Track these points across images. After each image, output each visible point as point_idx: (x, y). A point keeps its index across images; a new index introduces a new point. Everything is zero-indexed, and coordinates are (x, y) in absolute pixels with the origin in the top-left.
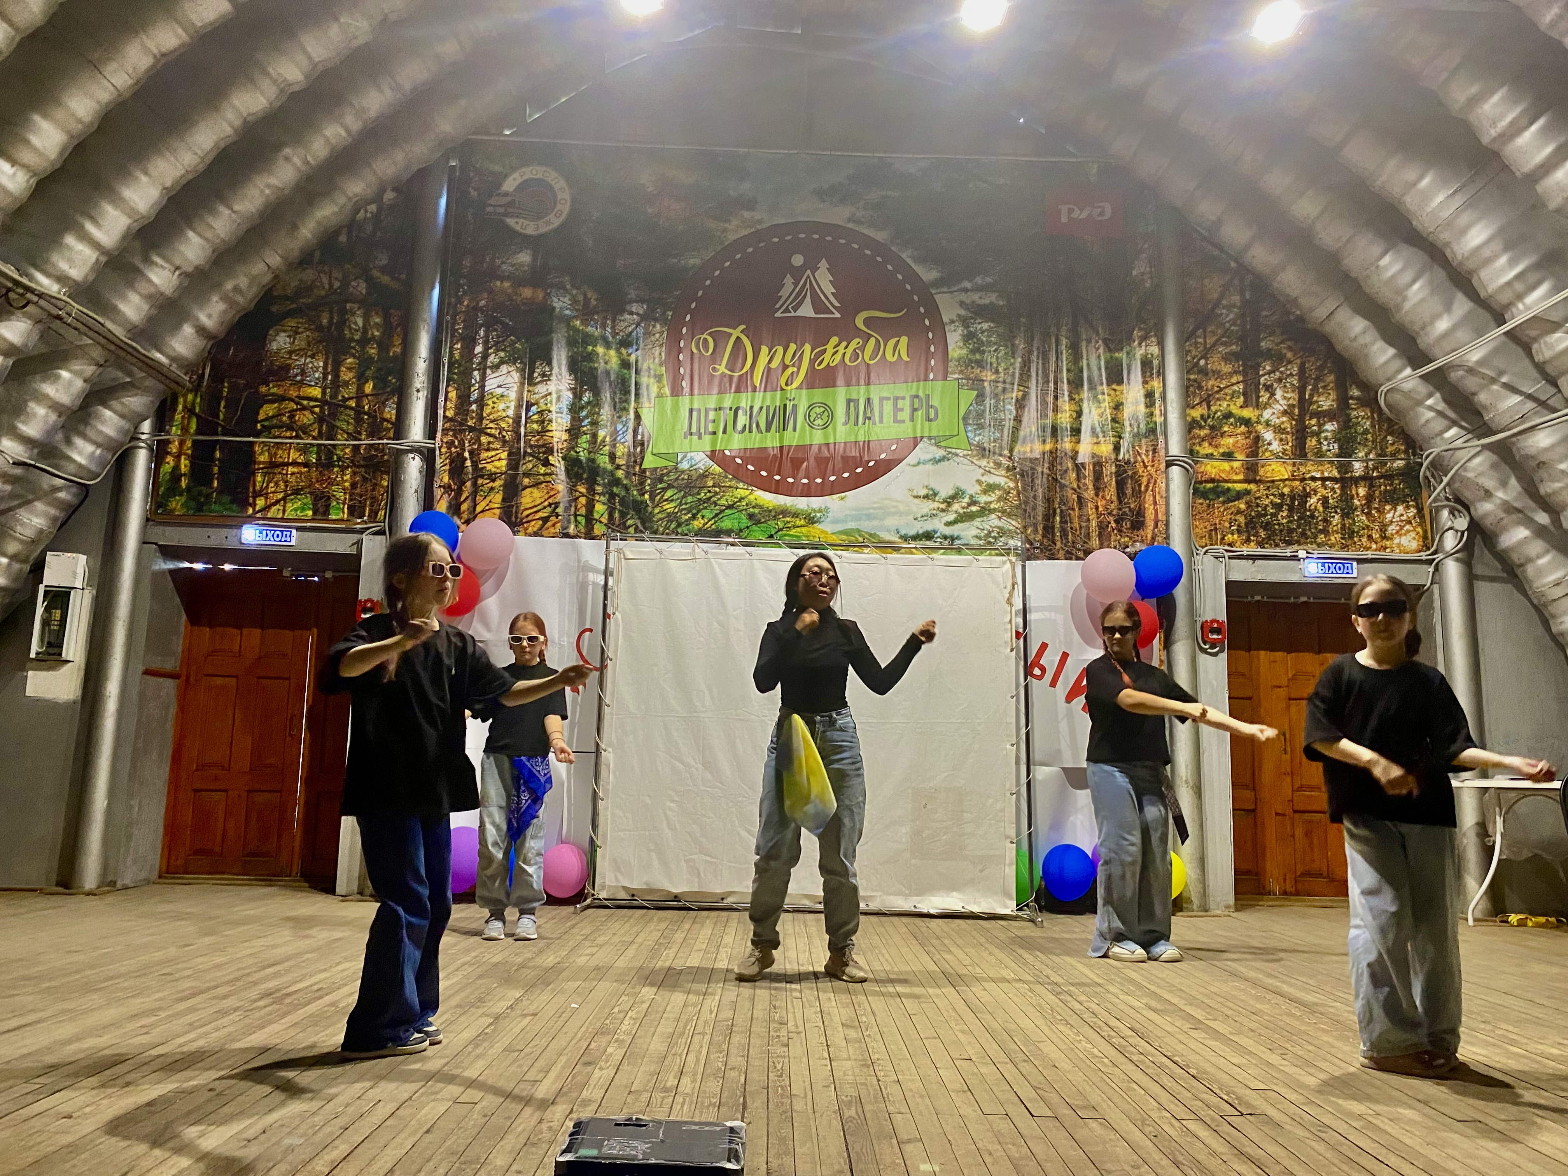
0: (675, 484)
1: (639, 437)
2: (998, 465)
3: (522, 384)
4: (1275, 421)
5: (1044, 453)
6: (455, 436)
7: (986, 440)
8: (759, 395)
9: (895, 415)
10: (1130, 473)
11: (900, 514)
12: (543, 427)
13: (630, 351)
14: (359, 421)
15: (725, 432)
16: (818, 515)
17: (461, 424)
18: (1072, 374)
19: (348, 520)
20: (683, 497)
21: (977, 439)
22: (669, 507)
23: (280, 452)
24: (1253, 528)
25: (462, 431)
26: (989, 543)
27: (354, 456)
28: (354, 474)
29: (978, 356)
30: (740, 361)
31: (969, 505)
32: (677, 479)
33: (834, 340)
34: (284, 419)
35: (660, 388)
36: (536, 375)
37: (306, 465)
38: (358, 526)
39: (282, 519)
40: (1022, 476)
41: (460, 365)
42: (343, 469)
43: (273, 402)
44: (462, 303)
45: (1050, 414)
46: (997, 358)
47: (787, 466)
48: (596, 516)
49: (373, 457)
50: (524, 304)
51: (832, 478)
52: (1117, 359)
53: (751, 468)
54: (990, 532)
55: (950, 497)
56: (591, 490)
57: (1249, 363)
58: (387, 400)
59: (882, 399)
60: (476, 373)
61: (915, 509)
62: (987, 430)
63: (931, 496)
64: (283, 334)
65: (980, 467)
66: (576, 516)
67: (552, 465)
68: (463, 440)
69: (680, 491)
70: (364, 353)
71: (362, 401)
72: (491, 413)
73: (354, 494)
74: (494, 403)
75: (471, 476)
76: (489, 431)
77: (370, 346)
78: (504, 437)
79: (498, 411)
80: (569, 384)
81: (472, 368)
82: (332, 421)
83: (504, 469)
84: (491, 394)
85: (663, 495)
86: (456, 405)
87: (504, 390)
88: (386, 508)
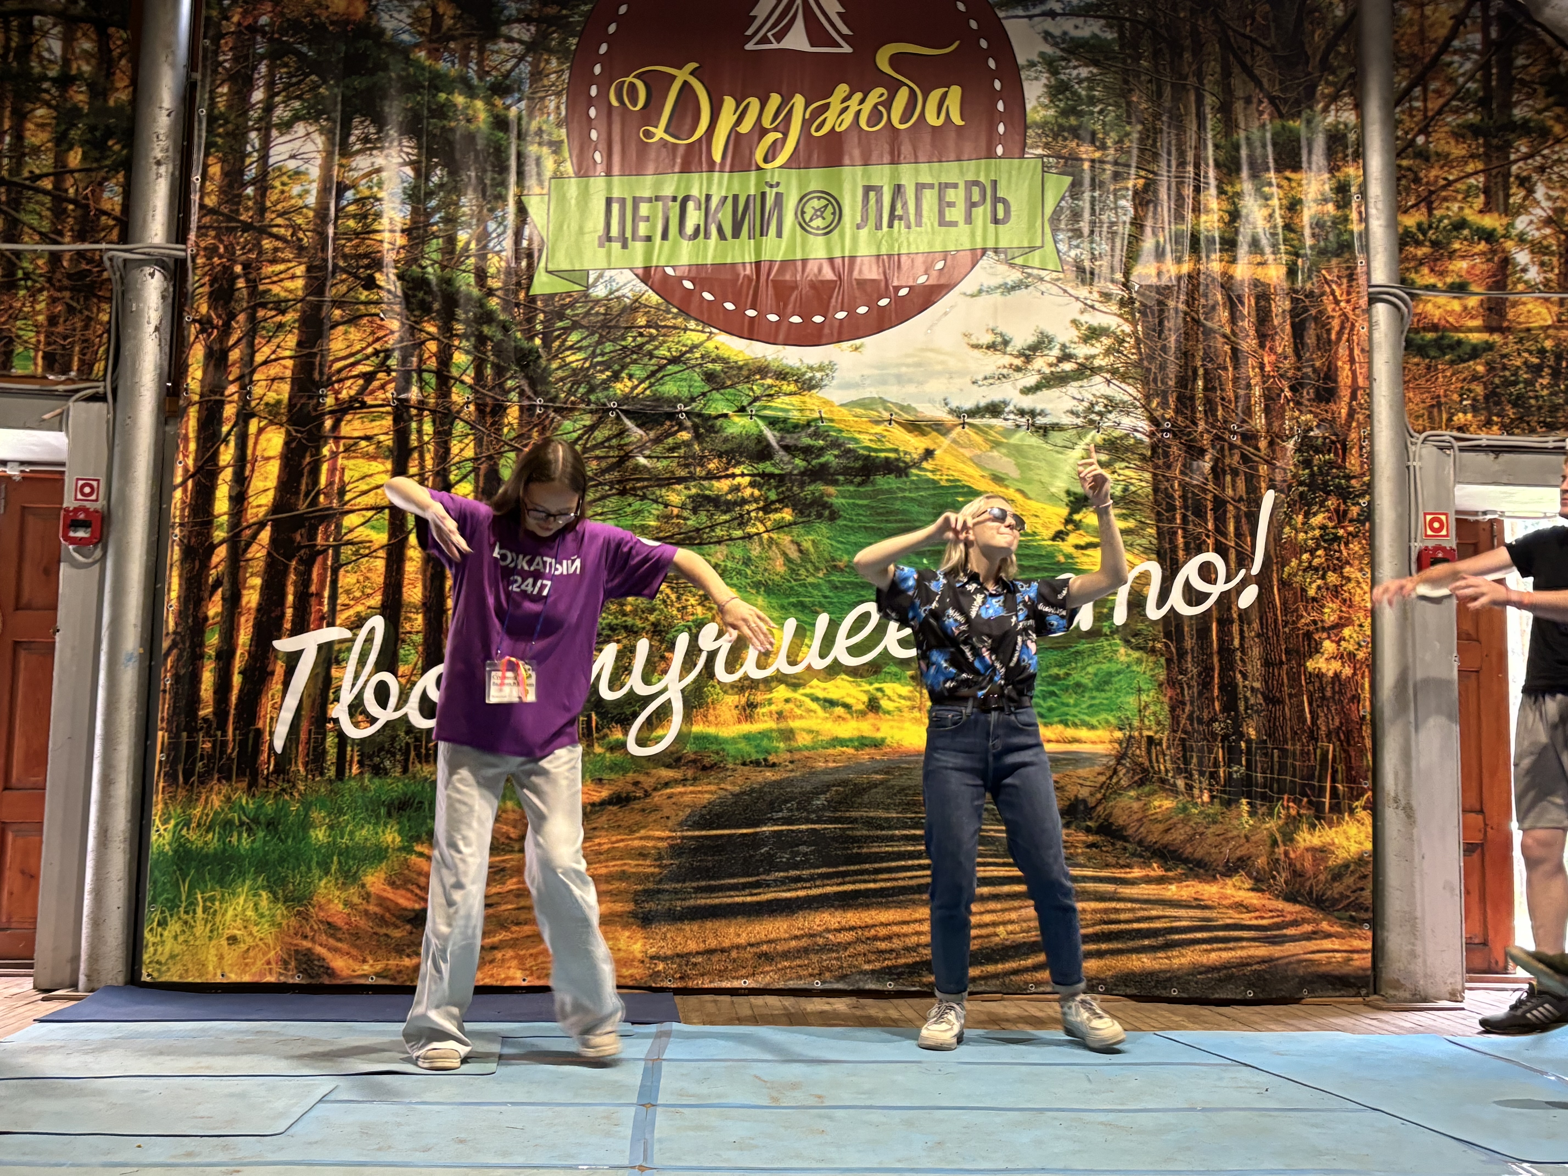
0: (584, 322)
1: (525, 243)
2: (1107, 296)
3: (329, 155)
4: (1535, 234)
5: (1179, 278)
6: (218, 237)
7: (1086, 256)
8: (721, 178)
9: (941, 214)
10: (1313, 312)
11: (951, 375)
12: (366, 226)
13: (509, 101)
14: (59, 213)
15: (665, 236)
16: (818, 375)
17: (229, 219)
18: (1222, 154)
19: (43, 378)
20: (599, 343)
21: (1073, 253)
22: (574, 359)
24: (1497, 404)
25: (231, 230)
26: (1092, 422)
27: (53, 271)
28: (53, 300)
29: (1073, 121)
30: (689, 120)
31: (1060, 360)
32: (587, 314)
33: (843, 89)
35: (559, 163)
36: (353, 139)
38: (61, 388)
40: (1144, 314)
41: (227, 122)
42: (34, 292)
44: (227, 19)
45: (1189, 216)
46: (1104, 124)
47: (767, 295)
48: (455, 372)
49: (82, 275)
50: (332, 23)
51: (841, 315)
52: (1291, 130)
53: (708, 296)
54: (1092, 405)
55: (1030, 348)
56: (447, 330)
57: (1495, 141)
58: (106, 179)
59: (920, 187)
60: (253, 135)
61: (973, 365)
62: (1088, 240)
63: (999, 345)
65: (1077, 299)
66: (420, 371)
67: (380, 287)
68: (231, 244)
69: (592, 334)
70: (66, 100)
71: (64, 181)
72: (278, 202)
73: (52, 333)
74: (283, 184)
75: (245, 305)
76: (275, 230)
77: (75, 88)
78: (300, 240)
79: (291, 198)
80: (408, 154)
81: (246, 127)
82: (13, 213)
83: (300, 293)
84: (280, 169)
85: (565, 340)
86: (220, 187)
87: (300, 162)
88: (107, 359)
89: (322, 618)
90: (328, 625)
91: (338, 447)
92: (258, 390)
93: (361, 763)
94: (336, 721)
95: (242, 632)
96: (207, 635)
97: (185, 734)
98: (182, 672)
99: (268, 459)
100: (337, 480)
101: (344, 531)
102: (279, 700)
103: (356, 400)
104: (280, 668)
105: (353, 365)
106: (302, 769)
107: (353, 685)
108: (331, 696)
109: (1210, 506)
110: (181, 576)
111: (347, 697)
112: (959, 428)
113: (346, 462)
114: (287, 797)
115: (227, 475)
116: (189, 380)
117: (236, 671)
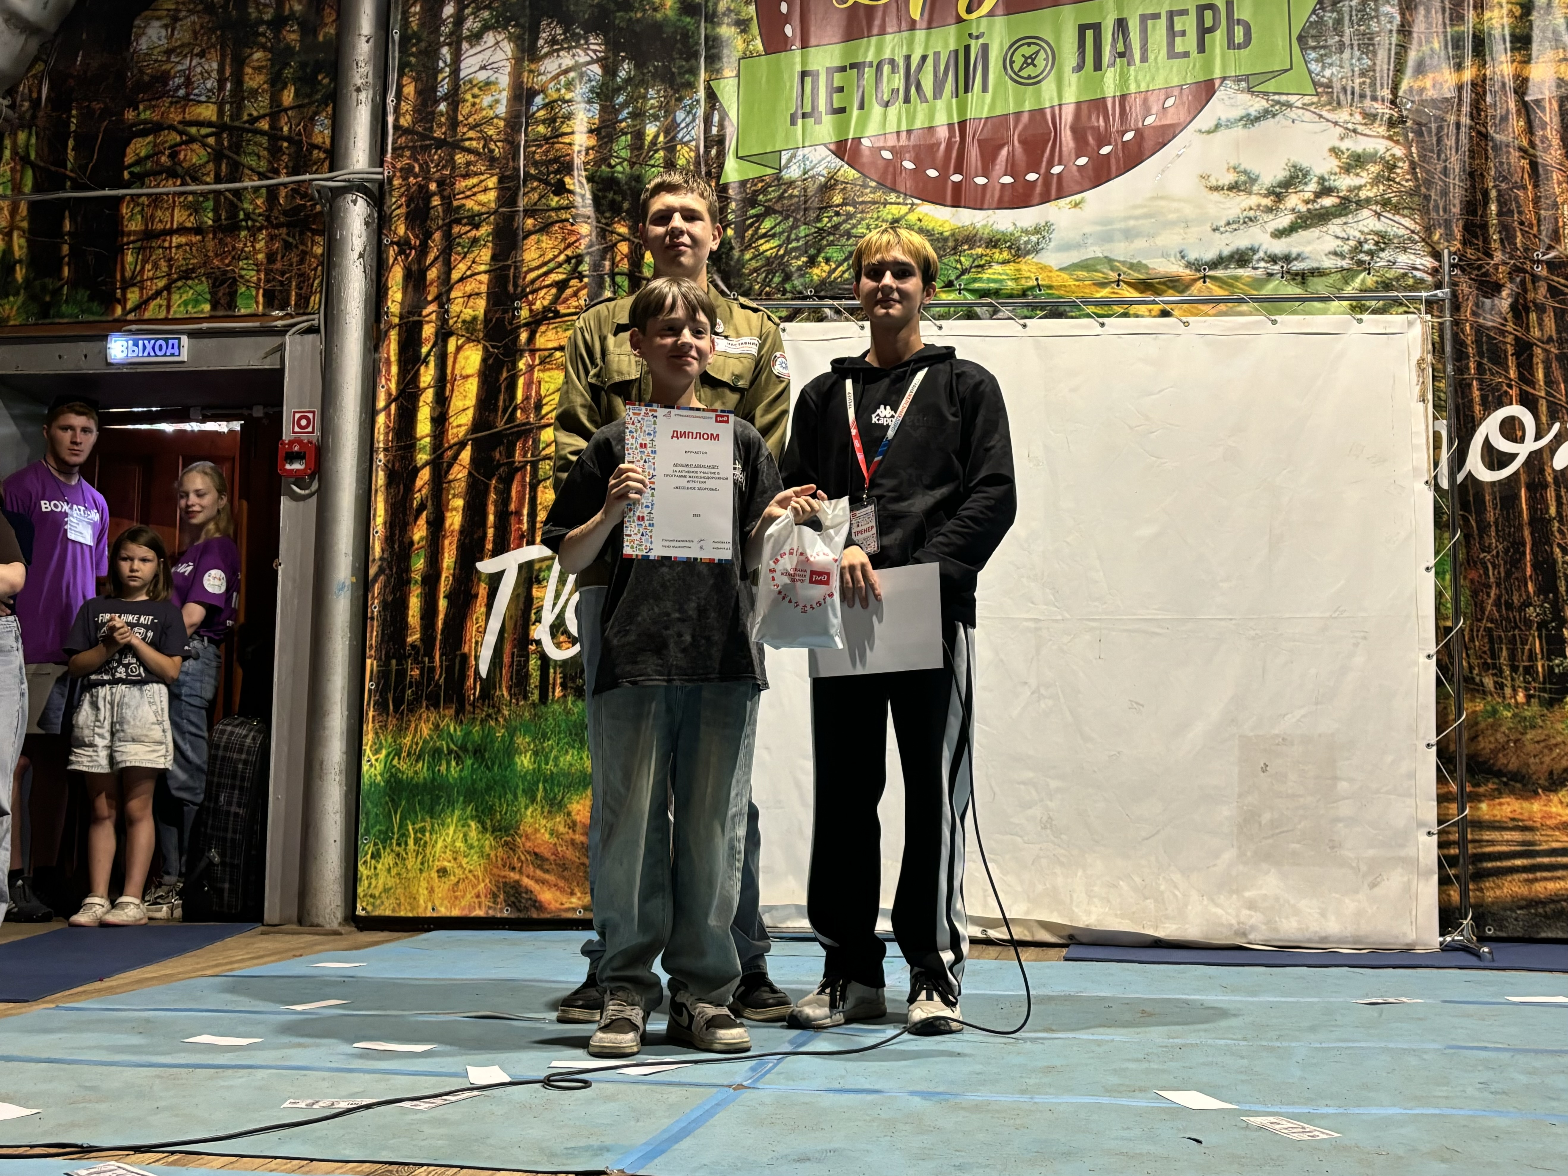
0: (778, 207)
1: (715, 130)
2: (1371, 118)
3: (518, 62)
5: (1459, 88)
6: (413, 157)
7: (1345, 73)
8: (920, 35)
9: (1171, 44)
11: (1186, 223)
12: (555, 129)
14: (275, 152)
15: (862, 107)
16: (1034, 239)
17: (423, 137)
19: (264, 315)
22: (768, 247)
23: (159, 213)
25: (426, 149)
26: (1360, 263)
27: (270, 209)
28: (272, 238)
31: (1318, 195)
32: (781, 197)
34: (163, 159)
35: (747, 42)
36: (541, 42)
37: (198, 230)
38: (279, 323)
39: (166, 321)
40: (1418, 133)
41: (419, 40)
42: (254, 232)
43: (144, 134)
45: (1470, 14)
47: (973, 155)
51: (1058, 170)
54: (1360, 243)
55: (1279, 186)
58: (316, 113)
59: (1145, 19)
60: (445, 50)
61: (1212, 210)
62: (1346, 54)
63: (1244, 184)
64: (157, 24)
65: (1336, 123)
66: (613, 275)
67: (571, 192)
68: (426, 163)
69: (787, 218)
70: (279, 41)
71: (279, 120)
72: (470, 114)
73: (272, 271)
74: (474, 96)
75: (440, 223)
76: (467, 143)
77: (288, 28)
78: (492, 151)
79: (482, 109)
80: (595, 51)
81: (439, 42)
82: (235, 156)
83: (493, 205)
84: (470, 81)
85: (758, 228)
86: (414, 107)
87: (490, 72)
88: (321, 292)
89: (522, 536)
90: (528, 544)
91: (533, 360)
92: (455, 308)
93: (564, 686)
94: (538, 642)
95: (446, 555)
96: (414, 559)
97: (394, 662)
98: (390, 599)
99: (468, 377)
100: (533, 394)
101: (541, 446)
102: (483, 624)
103: (550, 310)
104: (483, 590)
105: (546, 274)
106: (505, 694)
107: (554, 605)
108: (533, 617)
109: (1510, 350)
110: (386, 501)
111: (548, 617)
112: (1200, 284)
113: (541, 375)
114: (493, 723)
115: (428, 396)
116: (389, 303)
117: (442, 595)
